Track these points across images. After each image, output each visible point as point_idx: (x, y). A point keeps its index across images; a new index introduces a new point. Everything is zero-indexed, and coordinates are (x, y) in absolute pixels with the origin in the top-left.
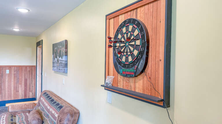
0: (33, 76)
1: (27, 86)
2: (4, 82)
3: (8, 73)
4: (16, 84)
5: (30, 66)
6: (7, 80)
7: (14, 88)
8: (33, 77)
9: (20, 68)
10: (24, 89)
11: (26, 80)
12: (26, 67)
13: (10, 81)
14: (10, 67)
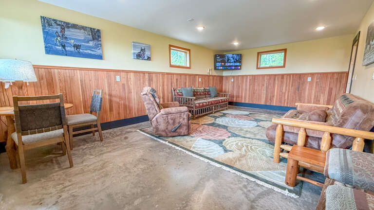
0: (342, 84)
1: (332, 97)
2: (305, 90)
3: (310, 80)
4: (317, 93)
5: (338, 73)
6: (308, 87)
7: (315, 96)
8: (341, 86)
9: (324, 75)
10: (326, 99)
11: (331, 90)
12: (333, 73)
13: (310, 89)
14: (312, 75)
